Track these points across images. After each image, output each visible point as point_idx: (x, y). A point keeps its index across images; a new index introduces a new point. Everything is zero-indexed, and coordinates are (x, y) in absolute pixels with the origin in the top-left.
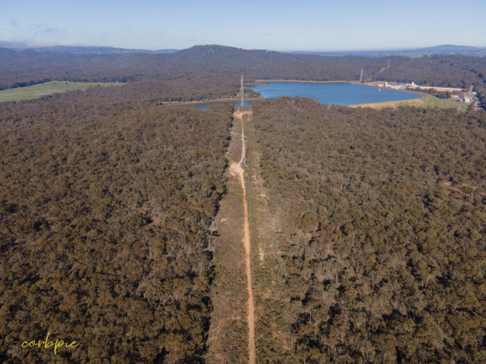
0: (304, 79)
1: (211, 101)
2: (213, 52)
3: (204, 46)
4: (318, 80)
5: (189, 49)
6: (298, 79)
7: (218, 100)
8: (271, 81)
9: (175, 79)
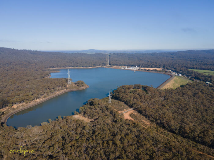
6: (73, 67)
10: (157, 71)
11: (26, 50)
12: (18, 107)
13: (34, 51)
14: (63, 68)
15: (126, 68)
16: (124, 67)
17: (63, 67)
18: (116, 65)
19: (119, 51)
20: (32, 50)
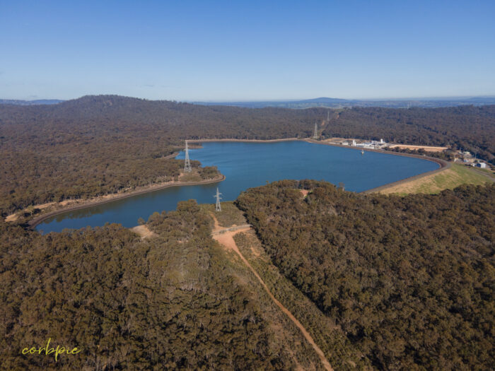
0: (245, 138)
1: (139, 190)
2: (111, 104)
3: (97, 97)
4: (263, 138)
5: (78, 100)
6: (237, 138)
7: (152, 187)
8: (202, 140)
9: (61, 143)
10: (426, 153)
11: (166, 101)
12: (68, 204)
13: (180, 103)
14: (216, 140)
15: (354, 144)
16: (350, 142)
17: (217, 138)
18: (337, 137)
19: (389, 101)
20: (178, 102)
